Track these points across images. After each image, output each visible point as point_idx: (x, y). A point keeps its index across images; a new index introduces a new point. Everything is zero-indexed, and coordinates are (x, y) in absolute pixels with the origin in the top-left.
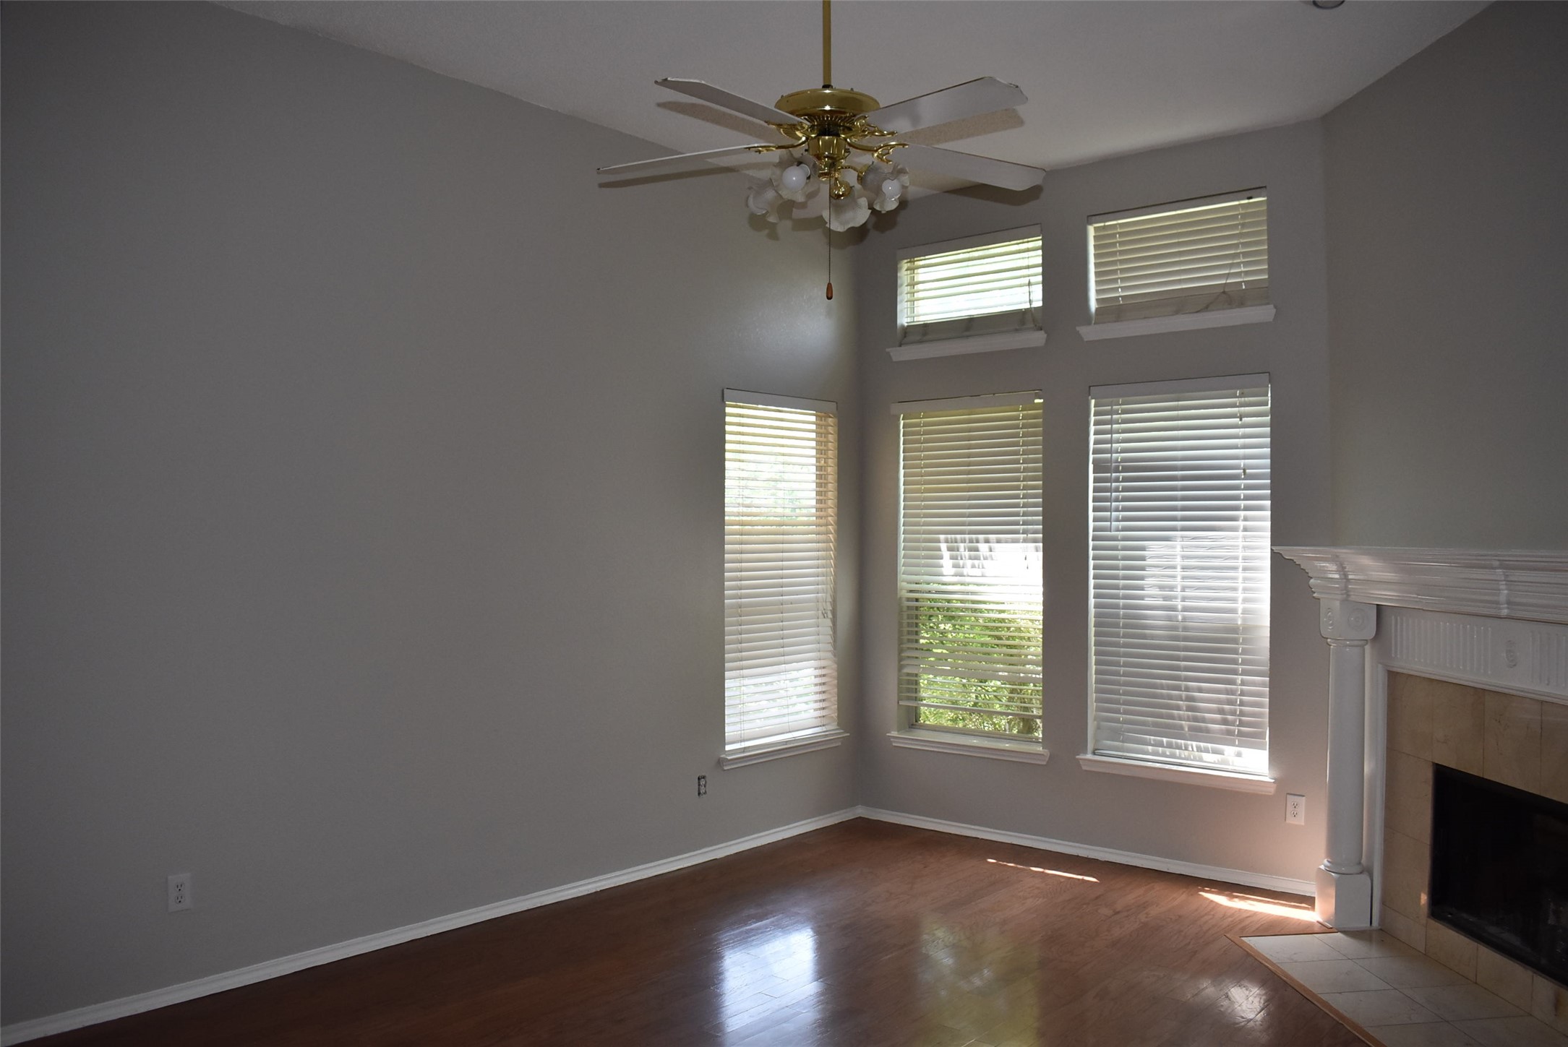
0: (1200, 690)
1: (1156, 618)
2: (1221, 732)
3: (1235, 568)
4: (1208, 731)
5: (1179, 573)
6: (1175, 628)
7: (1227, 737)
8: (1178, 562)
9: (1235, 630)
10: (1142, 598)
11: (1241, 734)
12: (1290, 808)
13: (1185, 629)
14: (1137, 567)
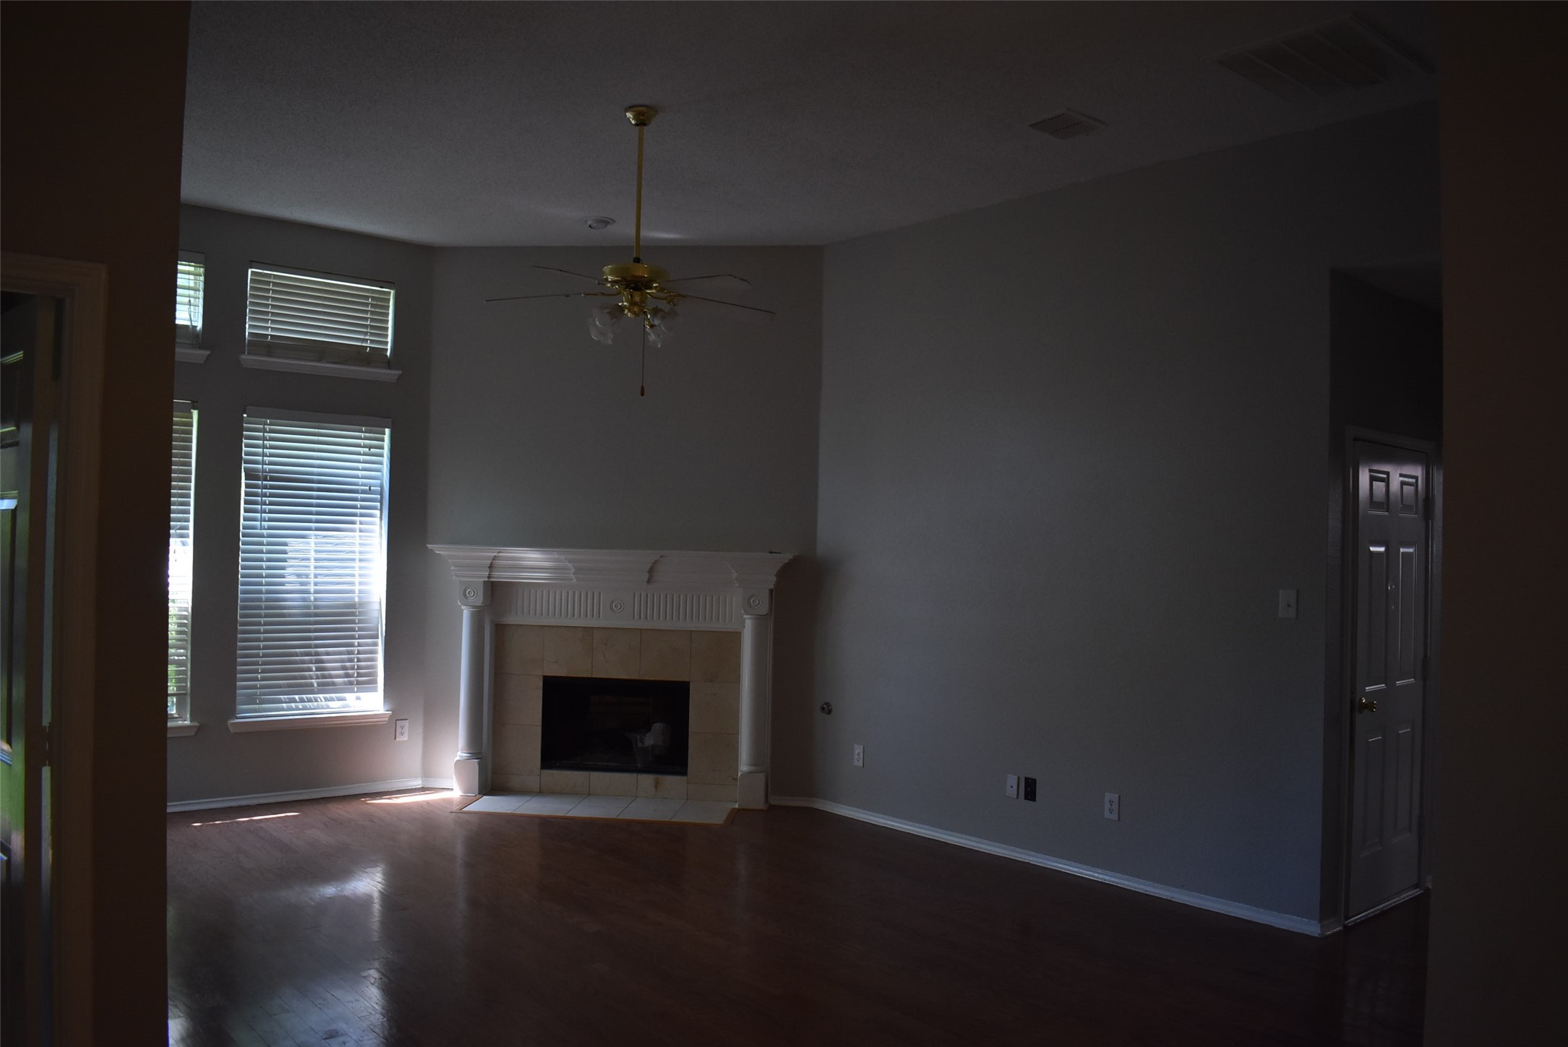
0: (328, 654)
1: (293, 600)
2: (345, 684)
3: (353, 560)
4: (334, 684)
5: (312, 564)
6: (308, 607)
7: (348, 687)
8: (312, 555)
9: (353, 606)
10: (282, 584)
11: (358, 683)
12: (399, 730)
13: (316, 607)
14: (279, 559)
